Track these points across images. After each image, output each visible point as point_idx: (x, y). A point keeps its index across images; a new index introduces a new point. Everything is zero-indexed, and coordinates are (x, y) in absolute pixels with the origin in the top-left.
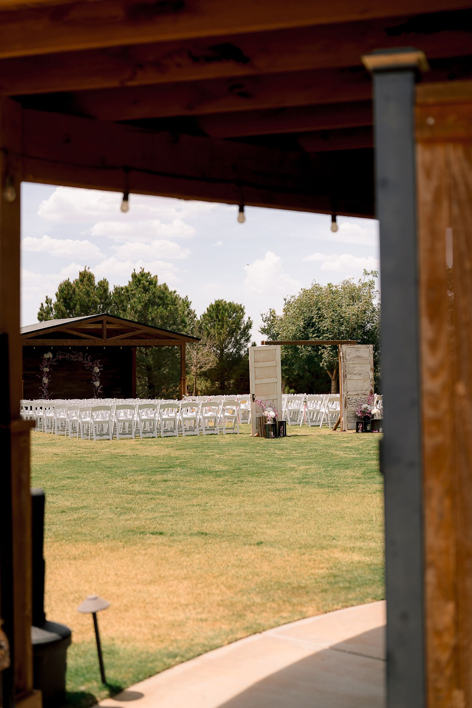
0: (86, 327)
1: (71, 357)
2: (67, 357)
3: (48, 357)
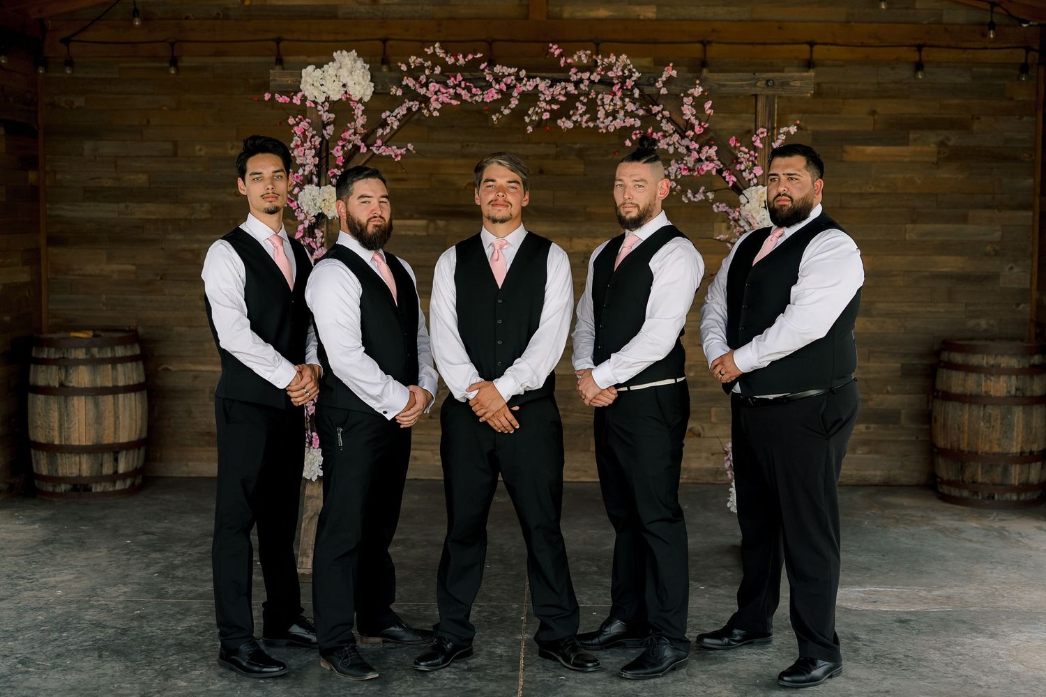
1: (530, 98)
2: (492, 95)
3: (335, 97)
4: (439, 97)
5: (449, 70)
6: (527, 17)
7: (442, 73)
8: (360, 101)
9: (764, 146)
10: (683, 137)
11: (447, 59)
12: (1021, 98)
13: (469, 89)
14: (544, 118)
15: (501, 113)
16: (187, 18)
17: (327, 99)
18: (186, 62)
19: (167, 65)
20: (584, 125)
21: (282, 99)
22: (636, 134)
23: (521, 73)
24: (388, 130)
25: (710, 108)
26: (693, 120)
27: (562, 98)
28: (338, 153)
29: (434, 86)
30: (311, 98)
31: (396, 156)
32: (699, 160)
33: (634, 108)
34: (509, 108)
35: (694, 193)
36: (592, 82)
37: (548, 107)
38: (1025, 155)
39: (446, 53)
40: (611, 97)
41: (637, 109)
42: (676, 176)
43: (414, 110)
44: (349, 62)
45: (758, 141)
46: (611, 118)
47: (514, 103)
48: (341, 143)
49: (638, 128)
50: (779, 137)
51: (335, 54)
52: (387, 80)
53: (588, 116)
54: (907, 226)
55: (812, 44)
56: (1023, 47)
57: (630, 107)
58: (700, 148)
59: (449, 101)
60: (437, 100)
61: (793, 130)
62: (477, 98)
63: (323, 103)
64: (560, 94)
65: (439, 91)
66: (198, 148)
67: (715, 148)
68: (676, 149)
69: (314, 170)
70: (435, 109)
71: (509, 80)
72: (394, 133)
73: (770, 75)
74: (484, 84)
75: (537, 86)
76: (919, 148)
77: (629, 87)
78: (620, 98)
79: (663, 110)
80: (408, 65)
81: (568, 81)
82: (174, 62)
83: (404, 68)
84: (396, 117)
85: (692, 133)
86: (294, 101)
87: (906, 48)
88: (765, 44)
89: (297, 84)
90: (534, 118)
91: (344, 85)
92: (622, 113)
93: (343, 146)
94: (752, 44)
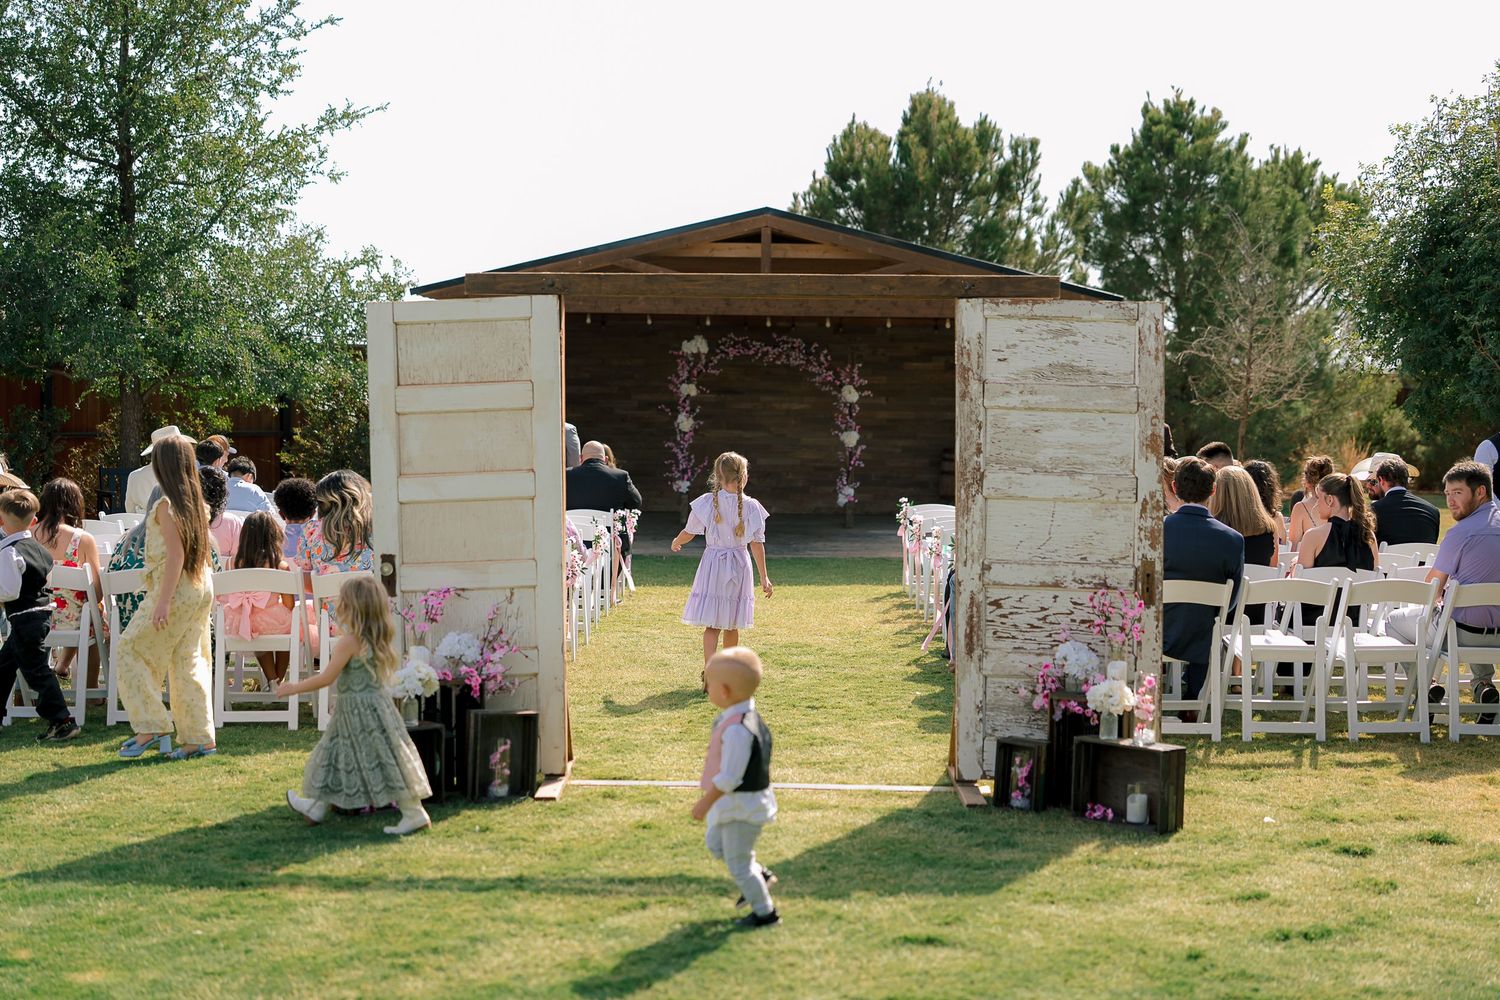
0: (717, 254)
1: (766, 353)
2: (752, 352)
3: (695, 351)
4: (732, 353)
5: (736, 343)
7: (733, 344)
8: (704, 354)
10: (820, 367)
11: (735, 339)
13: (743, 350)
14: (770, 360)
15: (755, 358)
17: (691, 353)
20: (785, 363)
21: (675, 353)
22: (803, 366)
23: (762, 344)
24: (713, 364)
25: (830, 358)
26: (824, 361)
27: (778, 353)
28: (695, 372)
29: (731, 349)
30: (686, 352)
31: (716, 374)
32: (826, 376)
34: (758, 357)
36: (788, 348)
37: (772, 357)
39: (735, 336)
40: (795, 353)
41: (804, 358)
43: (723, 357)
44: (699, 339)
45: (848, 369)
46: (795, 361)
47: (760, 355)
48: (696, 369)
49: (804, 364)
50: (856, 368)
51: (693, 336)
52: (713, 346)
53: (786, 360)
57: (802, 357)
58: (827, 372)
59: (736, 354)
62: (746, 353)
64: (776, 352)
67: (832, 371)
68: (818, 372)
69: (686, 378)
70: (731, 357)
71: (758, 347)
72: (715, 365)
74: (749, 348)
75: (768, 349)
76: (936, 364)
77: (801, 350)
78: (798, 354)
79: (813, 358)
80: (722, 341)
81: (780, 347)
83: (720, 342)
84: (716, 360)
85: (824, 366)
86: (680, 354)
89: (680, 347)
90: (767, 361)
91: (698, 348)
92: (799, 359)
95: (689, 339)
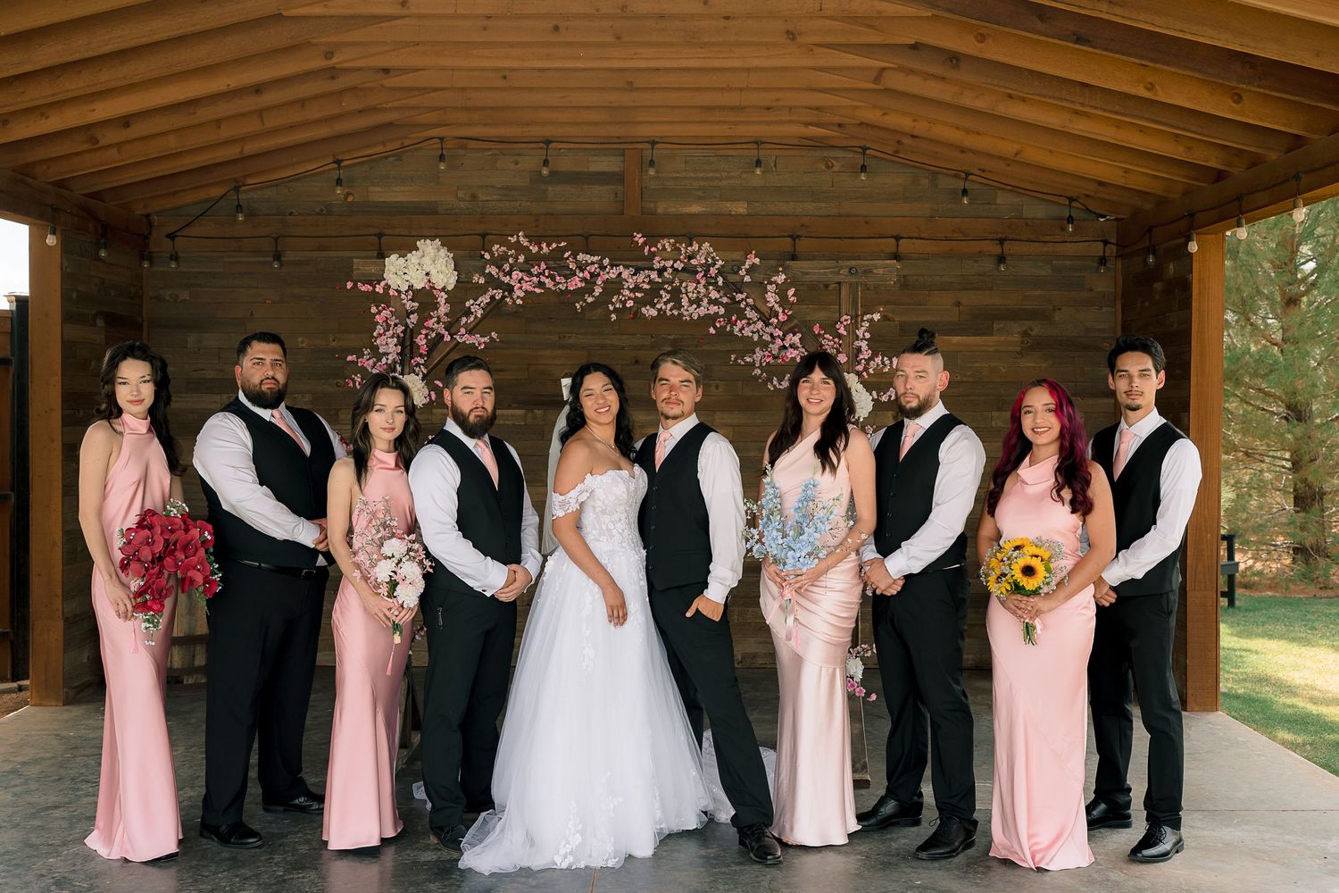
1: (614, 286)
2: (575, 283)
3: (418, 286)
4: (522, 286)
5: (533, 260)
6: (623, 214)
7: (526, 261)
8: (443, 289)
9: (848, 333)
10: (767, 324)
11: (531, 248)
12: (1100, 290)
13: (552, 278)
14: (628, 305)
15: (585, 301)
16: (291, 214)
17: (411, 287)
18: (289, 256)
19: (271, 259)
20: (669, 313)
21: (364, 288)
22: (720, 322)
23: (604, 261)
24: (472, 319)
25: (793, 296)
26: (777, 307)
27: (647, 287)
28: (421, 341)
29: (518, 274)
30: (394, 286)
31: (480, 344)
32: (784, 347)
33: (718, 297)
34: (593, 296)
35: (780, 381)
36: (676, 270)
37: (632, 295)
38: (1105, 344)
39: (530, 242)
40: (695, 285)
41: (721, 297)
42: (761, 363)
43: (497, 298)
44: (432, 251)
45: (842, 328)
46: (695, 306)
47: (598, 291)
48: (424, 332)
49: (722, 316)
50: (863, 324)
51: (418, 243)
52: (470, 269)
53: (672, 304)
54: (993, 413)
55: (898, 238)
56: (1101, 241)
57: (714, 295)
58: (784, 335)
59: (532, 289)
60: (521, 288)
61: (877, 317)
62: (560, 286)
63: (406, 292)
64: (644, 282)
65: (522, 279)
66: (300, 340)
67: (799, 335)
68: (760, 337)
69: (398, 359)
70: (518, 297)
71: (592, 268)
72: (479, 322)
73: (853, 263)
74: (569, 272)
75: (620, 273)
76: (1002, 339)
77: (713, 275)
78: (704, 286)
79: (746, 297)
80: (492, 254)
81: (652, 269)
82: (278, 256)
83: (487, 256)
84: (479, 305)
85: (776, 321)
86: (377, 290)
87: (988, 242)
88: (852, 238)
89: (381, 273)
90: (617, 306)
91: (427, 274)
92: (706, 300)
93: (426, 335)
94: (840, 238)
95: (406, 248)
